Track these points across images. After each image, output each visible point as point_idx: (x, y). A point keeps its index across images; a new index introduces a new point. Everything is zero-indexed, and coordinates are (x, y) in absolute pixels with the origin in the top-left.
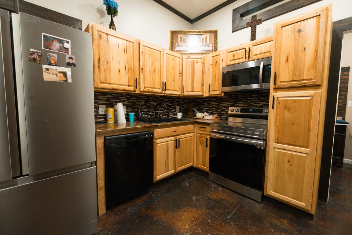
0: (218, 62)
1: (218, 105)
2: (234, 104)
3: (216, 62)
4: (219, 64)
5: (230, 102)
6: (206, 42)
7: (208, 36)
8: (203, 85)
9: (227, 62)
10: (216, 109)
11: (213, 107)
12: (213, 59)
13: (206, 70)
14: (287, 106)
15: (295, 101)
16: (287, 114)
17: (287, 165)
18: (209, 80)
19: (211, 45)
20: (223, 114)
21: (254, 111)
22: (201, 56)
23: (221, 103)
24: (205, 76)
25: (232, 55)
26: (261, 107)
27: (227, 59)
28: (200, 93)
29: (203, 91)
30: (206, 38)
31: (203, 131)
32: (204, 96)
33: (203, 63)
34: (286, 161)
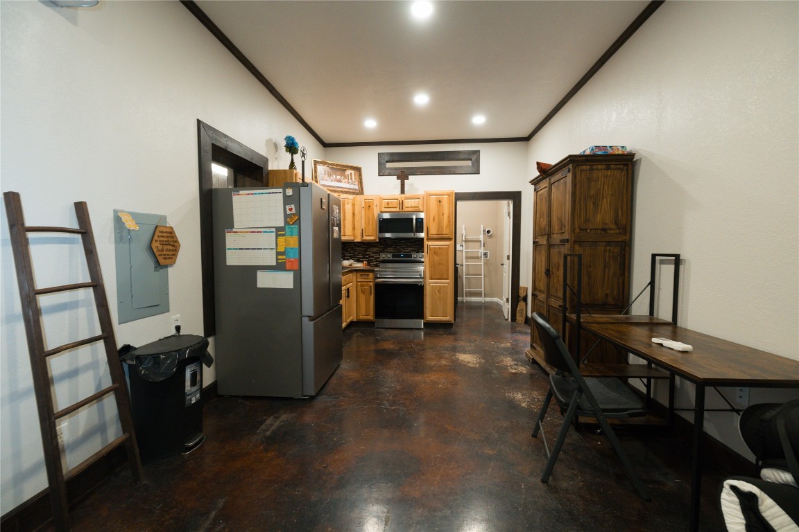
0: (371, 206)
1: (366, 251)
2: (383, 250)
3: (369, 206)
4: (373, 209)
5: (380, 248)
6: (351, 179)
7: (353, 172)
8: (354, 228)
9: (380, 208)
10: (363, 255)
11: (359, 253)
12: (365, 202)
13: (357, 212)
14: (436, 252)
15: (440, 248)
16: (436, 258)
17: (438, 294)
18: (361, 223)
19: (356, 183)
20: (372, 260)
21: (405, 256)
22: (351, 196)
23: (369, 248)
24: (356, 219)
25: (386, 203)
26: (409, 252)
27: (381, 206)
28: (351, 238)
29: (354, 236)
30: (351, 174)
31: (365, 278)
32: (355, 241)
33: (354, 205)
34: (437, 291)
